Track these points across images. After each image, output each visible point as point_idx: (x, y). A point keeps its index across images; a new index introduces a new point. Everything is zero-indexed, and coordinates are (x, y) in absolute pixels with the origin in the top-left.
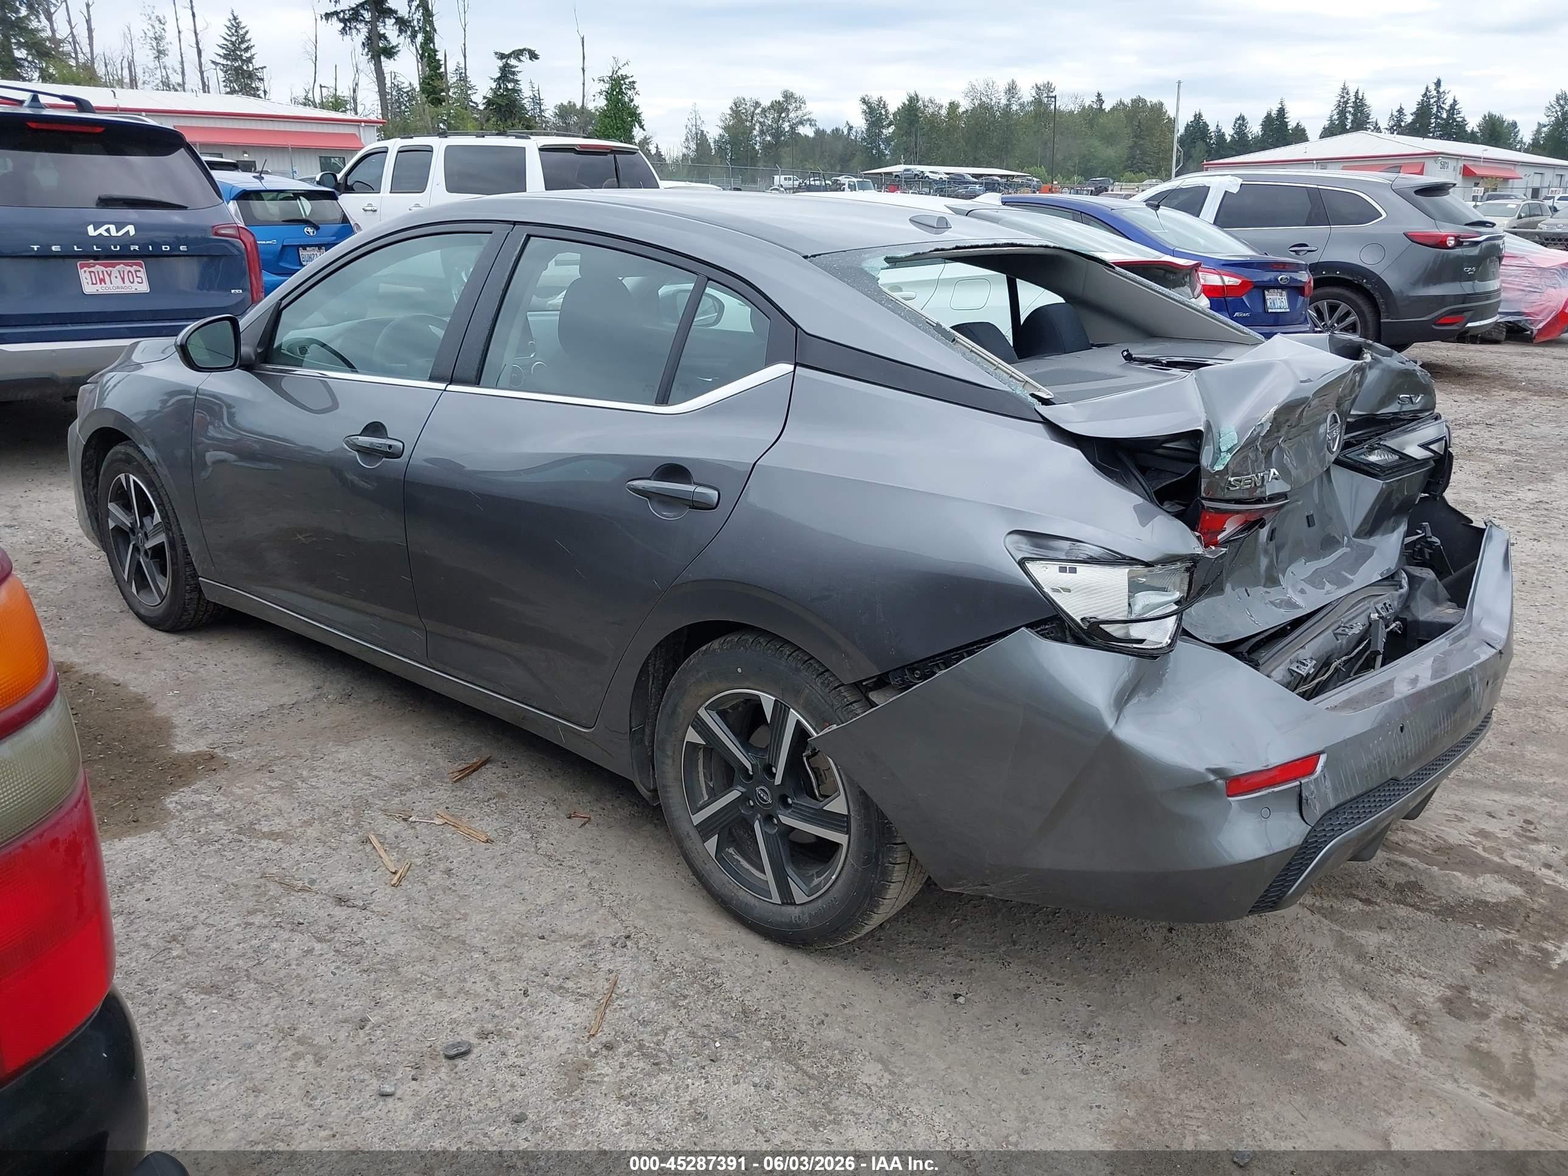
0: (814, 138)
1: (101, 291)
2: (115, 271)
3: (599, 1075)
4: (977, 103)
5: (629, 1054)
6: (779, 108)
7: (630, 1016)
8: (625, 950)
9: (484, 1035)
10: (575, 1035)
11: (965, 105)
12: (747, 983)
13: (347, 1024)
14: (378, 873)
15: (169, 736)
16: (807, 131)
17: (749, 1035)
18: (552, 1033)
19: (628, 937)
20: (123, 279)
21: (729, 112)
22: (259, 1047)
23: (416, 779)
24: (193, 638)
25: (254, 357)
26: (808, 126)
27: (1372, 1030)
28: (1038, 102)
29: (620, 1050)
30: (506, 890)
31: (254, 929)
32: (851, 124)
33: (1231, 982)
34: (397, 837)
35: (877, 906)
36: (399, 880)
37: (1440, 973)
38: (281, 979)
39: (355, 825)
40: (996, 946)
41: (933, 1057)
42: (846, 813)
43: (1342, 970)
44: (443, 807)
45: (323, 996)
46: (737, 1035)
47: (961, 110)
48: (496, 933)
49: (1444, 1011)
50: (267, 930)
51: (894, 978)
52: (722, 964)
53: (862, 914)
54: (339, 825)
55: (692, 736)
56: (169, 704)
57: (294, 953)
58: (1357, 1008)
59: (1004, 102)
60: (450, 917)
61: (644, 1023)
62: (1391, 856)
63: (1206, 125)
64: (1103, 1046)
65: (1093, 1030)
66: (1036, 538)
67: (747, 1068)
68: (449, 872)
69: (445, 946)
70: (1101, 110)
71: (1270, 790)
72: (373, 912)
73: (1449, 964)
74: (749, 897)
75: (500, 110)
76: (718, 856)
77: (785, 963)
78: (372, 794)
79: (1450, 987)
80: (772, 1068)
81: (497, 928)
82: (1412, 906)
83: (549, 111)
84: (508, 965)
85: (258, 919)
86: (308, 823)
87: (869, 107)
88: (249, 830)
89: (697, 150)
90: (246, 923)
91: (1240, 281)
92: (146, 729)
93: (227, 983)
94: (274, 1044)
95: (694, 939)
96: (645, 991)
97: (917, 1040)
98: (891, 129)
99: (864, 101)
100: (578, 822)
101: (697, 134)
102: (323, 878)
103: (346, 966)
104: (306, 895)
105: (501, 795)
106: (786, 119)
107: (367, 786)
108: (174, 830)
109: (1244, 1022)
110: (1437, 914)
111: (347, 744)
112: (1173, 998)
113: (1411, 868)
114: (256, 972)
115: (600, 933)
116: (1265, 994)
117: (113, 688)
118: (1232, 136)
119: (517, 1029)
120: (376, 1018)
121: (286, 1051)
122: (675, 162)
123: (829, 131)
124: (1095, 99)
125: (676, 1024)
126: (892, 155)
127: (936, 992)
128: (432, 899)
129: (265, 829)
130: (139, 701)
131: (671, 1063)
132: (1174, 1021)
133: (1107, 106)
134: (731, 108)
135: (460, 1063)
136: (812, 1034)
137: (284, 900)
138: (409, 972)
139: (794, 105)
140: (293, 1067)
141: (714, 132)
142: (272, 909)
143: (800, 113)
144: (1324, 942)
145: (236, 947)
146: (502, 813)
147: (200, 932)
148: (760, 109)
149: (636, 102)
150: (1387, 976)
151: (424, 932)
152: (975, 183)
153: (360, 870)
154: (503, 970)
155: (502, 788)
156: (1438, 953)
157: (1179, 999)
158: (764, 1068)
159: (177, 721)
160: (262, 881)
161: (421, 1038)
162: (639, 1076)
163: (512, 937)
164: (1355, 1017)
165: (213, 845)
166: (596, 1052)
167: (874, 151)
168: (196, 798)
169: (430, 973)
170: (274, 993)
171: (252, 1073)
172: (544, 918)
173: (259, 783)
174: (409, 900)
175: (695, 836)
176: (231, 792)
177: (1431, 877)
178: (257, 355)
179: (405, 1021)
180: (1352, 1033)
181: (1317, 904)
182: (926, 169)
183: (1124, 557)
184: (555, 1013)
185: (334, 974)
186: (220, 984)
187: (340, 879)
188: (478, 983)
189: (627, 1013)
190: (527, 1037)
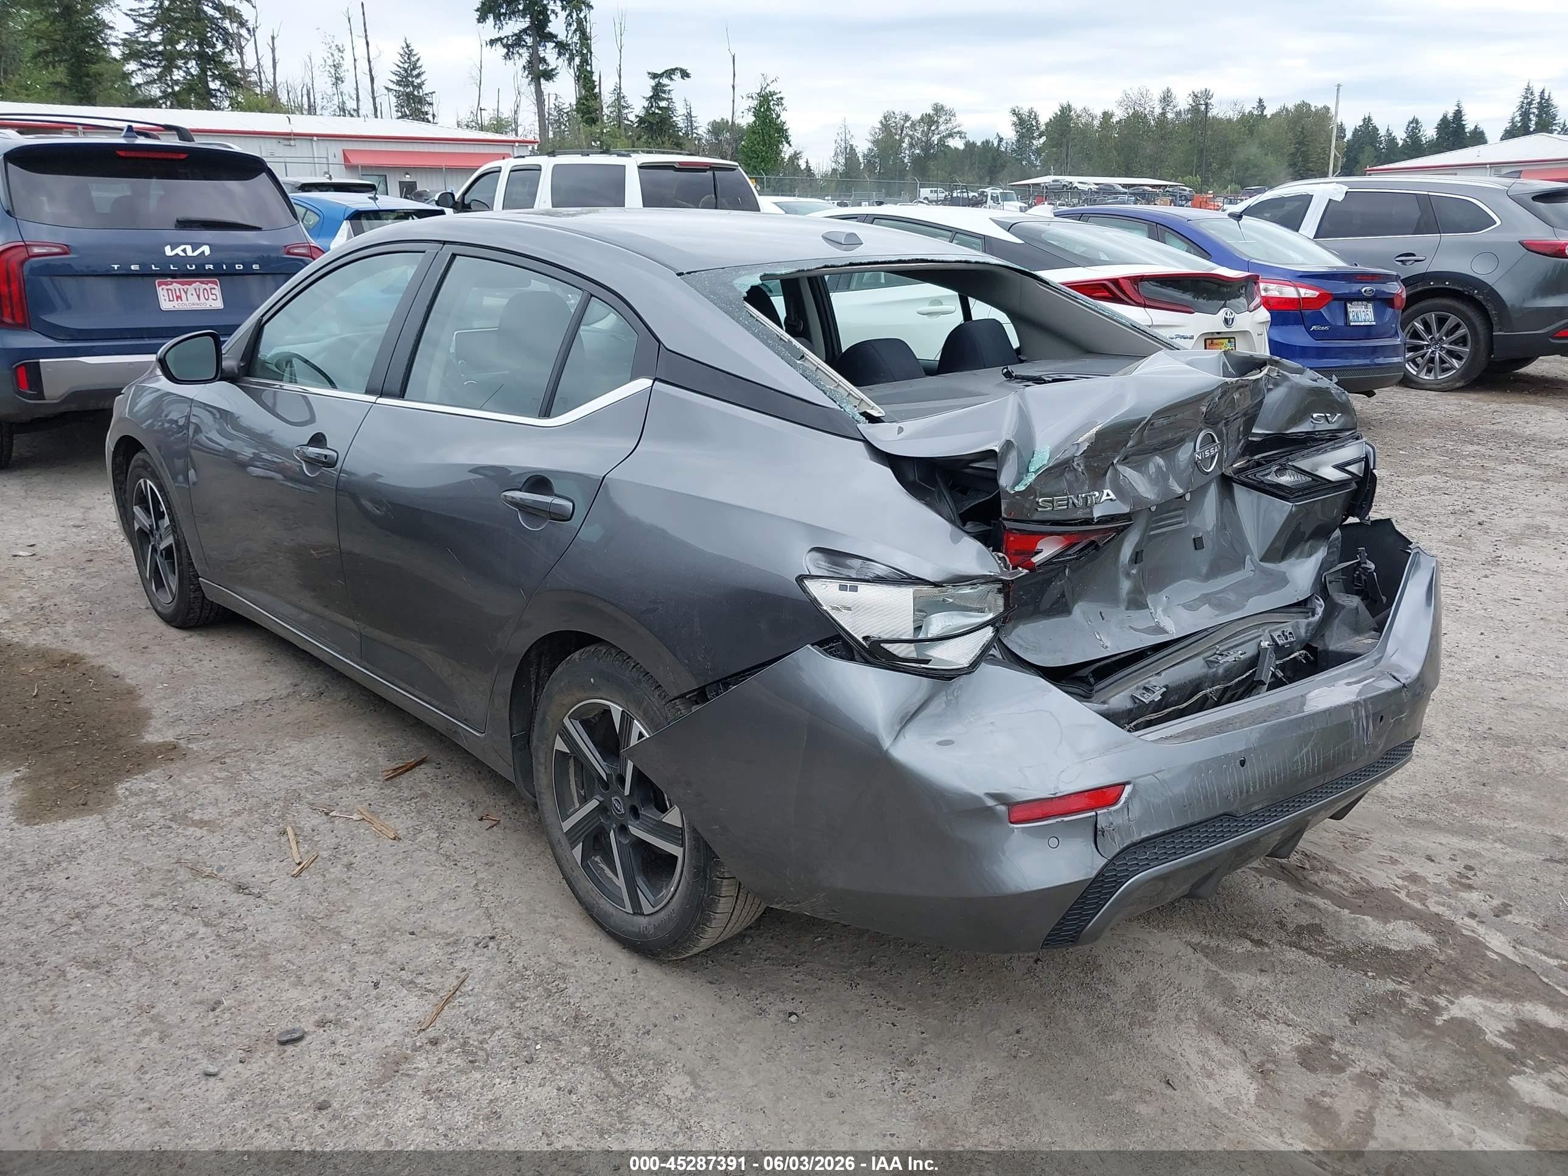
0: (964, 150)
1: (177, 308)
2: (191, 289)
3: (415, 1068)
4: (1131, 112)
5: (452, 1050)
6: (929, 121)
7: (465, 1014)
8: (485, 949)
9: (322, 1024)
10: (407, 1029)
11: (1119, 114)
12: (590, 989)
13: (202, 1006)
14: (284, 863)
15: (144, 726)
16: (956, 143)
17: (572, 1041)
18: (385, 1026)
19: (492, 938)
20: (198, 296)
21: (879, 126)
22: (115, 1022)
23: (352, 775)
24: (201, 635)
25: (237, 371)
26: (957, 138)
27: (1210, 1076)
28: (1194, 109)
29: (444, 1046)
30: (396, 886)
31: (150, 911)
32: (1002, 136)
33: (1080, 1018)
34: (313, 830)
35: (709, 920)
36: (301, 871)
37: (1308, 1020)
38: (158, 959)
39: (279, 817)
40: (851, 967)
41: (744, 1073)
42: (680, 826)
43: (1202, 1012)
44: (366, 804)
45: (190, 977)
46: (560, 1039)
47: (1115, 120)
48: (372, 926)
49: (1297, 1060)
50: (162, 913)
51: (736, 993)
52: (572, 970)
53: (696, 927)
54: (265, 816)
55: (560, 745)
56: (155, 697)
57: (179, 935)
58: (1204, 1052)
59: (1158, 111)
60: (335, 909)
61: (476, 1021)
62: (1303, 897)
63: (1375, 129)
64: (922, 1074)
65: (918, 1058)
66: (835, 557)
67: (557, 1072)
68: (349, 866)
69: (320, 936)
70: (1262, 116)
71: (1059, 820)
72: (266, 900)
73: (1321, 1012)
74: (608, 905)
75: (652, 128)
76: (584, 864)
77: (635, 972)
78: (306, 789)
79: (1313, 1036)
80: (582, 1074)
81: (374, 921)
82: (1304, 949)
83: (702, 128)
84: (371, 957)
85: (158, 902)
86: (238, 814)
87: (1019, 119)
88: (182, 819)
89: (846, 165)
90: (146, 905)
91: (1317, 293)
92: (125, 719)
93: (109, 960)
94: (129, 1020)
95: (556, 944)
96: (489, 991)
97: (736, 1056)
98: (1043, 139)
99: (1014, 113)
100: (487, 824)
101: (846, 148)
102: (233, 866)
103: (221, 951)
104: (210, 881)
105: (425, 795)
106: (936, 132)
107: (305, 781)
108: (115, 814)
109: (1077, 1059)
110: (1329, 959)
111: (301, 741)
112: (1012, 1030)
113: (1320, 910)
114: (138, 952)
115: (468, 932)
116: (1111, 1033)
117: (111, 679)
118: (1404, 140)
119: (356, 1019)
120: (229, 1001)
121: (137, 1027)
122: (825, 176)
123: (979, 144)
124: (1256, 105)
125: (506, 1025)
126: (1043, 166)
127: (773, 1010)
128: (325, 890)
129: (197, 817)
130: (131, 693)
131: (486, 1061)
132: (1004, 1054)
133: (1268, 113)
134: (881, 122)
135: (290, 1049)
136: (634, 1044)
137: (187, 886)
138: (277, 959)
139: (944, 117)
140: (138, 1042)
141: (863, 146)
142: (174, 893)
143: (949, 126)
144: (1196, 982)
145: (128, 927)
146: (419, 812)
147: (103, 911)
148: (910, 122)
149: (783, 118)
150: (1249, 1021)
151: (305, 922)
152: (1125, 193)
153: (268, 860)
154: (364, 963)
155: (427, 788)
156: (1314, 1000)
157: (1018, 1032)
158: (574, 1073)
159: (156, 713)
160: (175, 866)
161: (263, 1023)
162: (453, 1072)
163: (385, 931)
164: (1196, 1060)
165: (143, 830)
166: (420, 1047)
167: (1024, 163)
168: (145, 785)
169: (296, 962)
170: (147, 973)
171: (100, 1045)
172: (421, 915)
173: (207, 773)
174: (304, 890)
175: (564, 842)
176: (179, 782)
177: (1338, 920)
178: (240, 368)
179: (255, 1006)
180: (1188, 1077)
181: (1204, 942)
182: (1075, 180)
183: (910, 577)
184: (396, 1006)
185: (207, 957)
186: (102, 960)
187: (247, 867)
188: (337, 974)
189: (463, 1010)
190: (361, 1027)
